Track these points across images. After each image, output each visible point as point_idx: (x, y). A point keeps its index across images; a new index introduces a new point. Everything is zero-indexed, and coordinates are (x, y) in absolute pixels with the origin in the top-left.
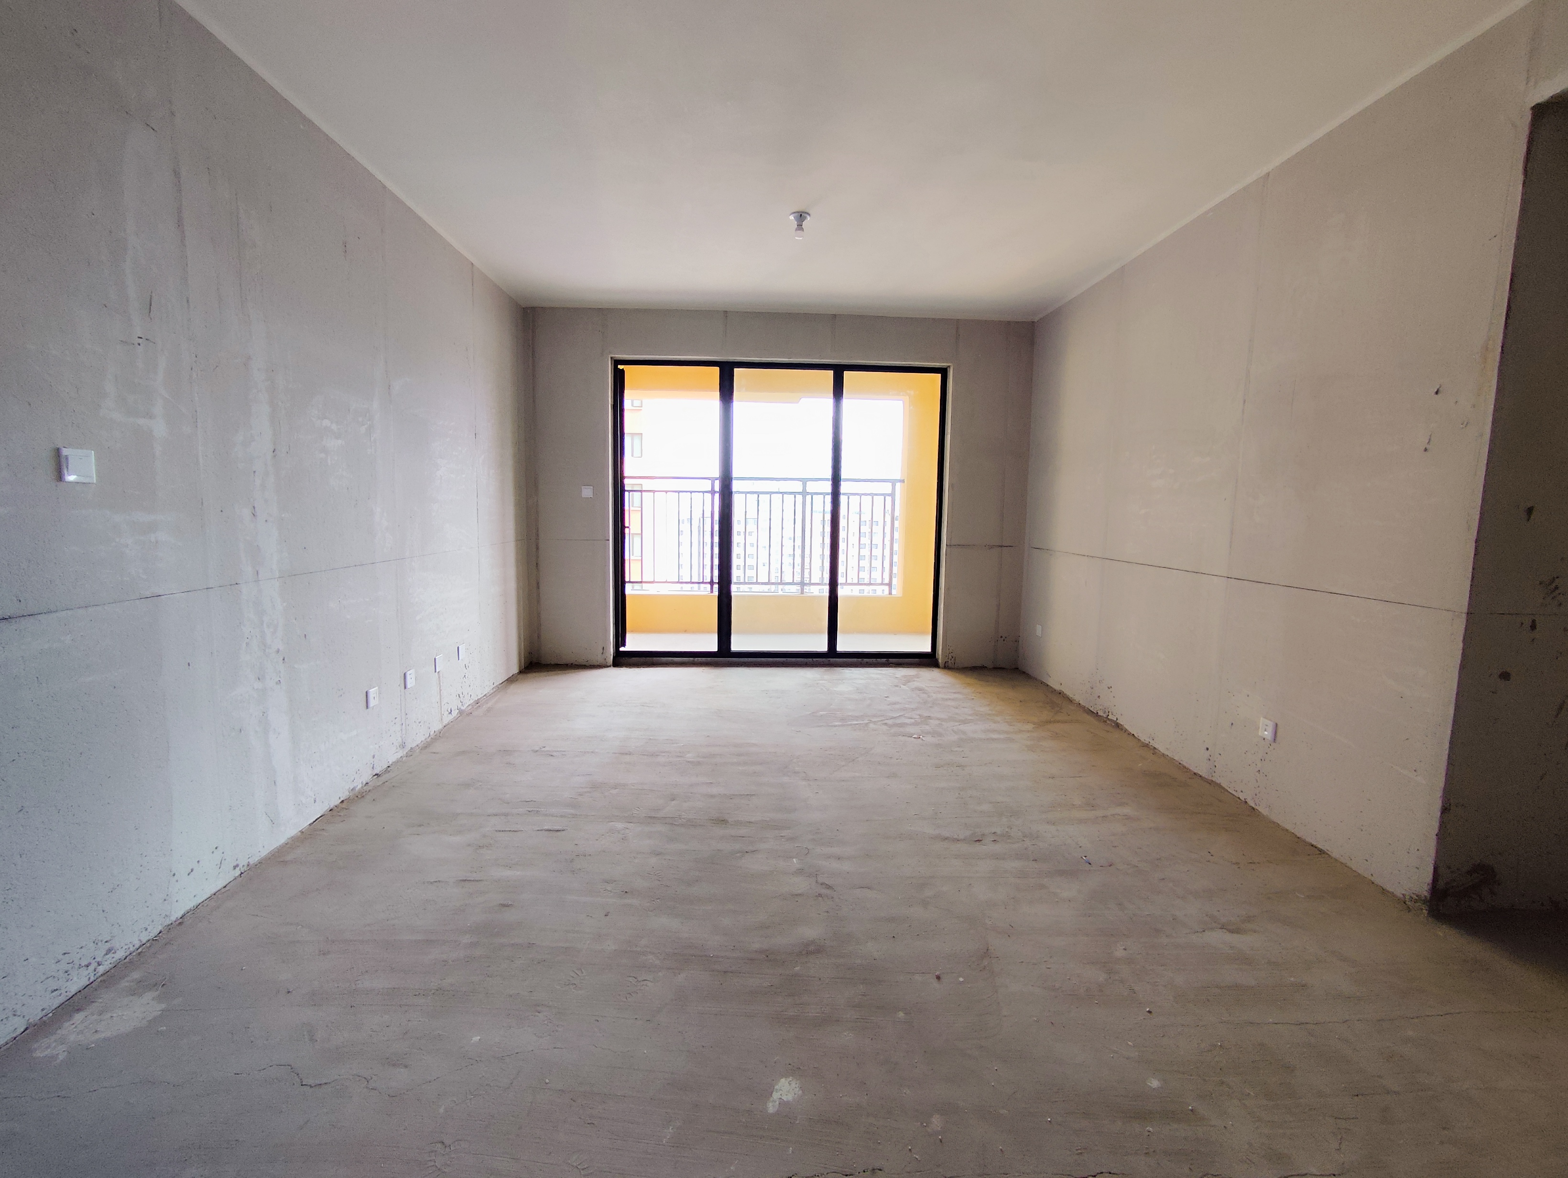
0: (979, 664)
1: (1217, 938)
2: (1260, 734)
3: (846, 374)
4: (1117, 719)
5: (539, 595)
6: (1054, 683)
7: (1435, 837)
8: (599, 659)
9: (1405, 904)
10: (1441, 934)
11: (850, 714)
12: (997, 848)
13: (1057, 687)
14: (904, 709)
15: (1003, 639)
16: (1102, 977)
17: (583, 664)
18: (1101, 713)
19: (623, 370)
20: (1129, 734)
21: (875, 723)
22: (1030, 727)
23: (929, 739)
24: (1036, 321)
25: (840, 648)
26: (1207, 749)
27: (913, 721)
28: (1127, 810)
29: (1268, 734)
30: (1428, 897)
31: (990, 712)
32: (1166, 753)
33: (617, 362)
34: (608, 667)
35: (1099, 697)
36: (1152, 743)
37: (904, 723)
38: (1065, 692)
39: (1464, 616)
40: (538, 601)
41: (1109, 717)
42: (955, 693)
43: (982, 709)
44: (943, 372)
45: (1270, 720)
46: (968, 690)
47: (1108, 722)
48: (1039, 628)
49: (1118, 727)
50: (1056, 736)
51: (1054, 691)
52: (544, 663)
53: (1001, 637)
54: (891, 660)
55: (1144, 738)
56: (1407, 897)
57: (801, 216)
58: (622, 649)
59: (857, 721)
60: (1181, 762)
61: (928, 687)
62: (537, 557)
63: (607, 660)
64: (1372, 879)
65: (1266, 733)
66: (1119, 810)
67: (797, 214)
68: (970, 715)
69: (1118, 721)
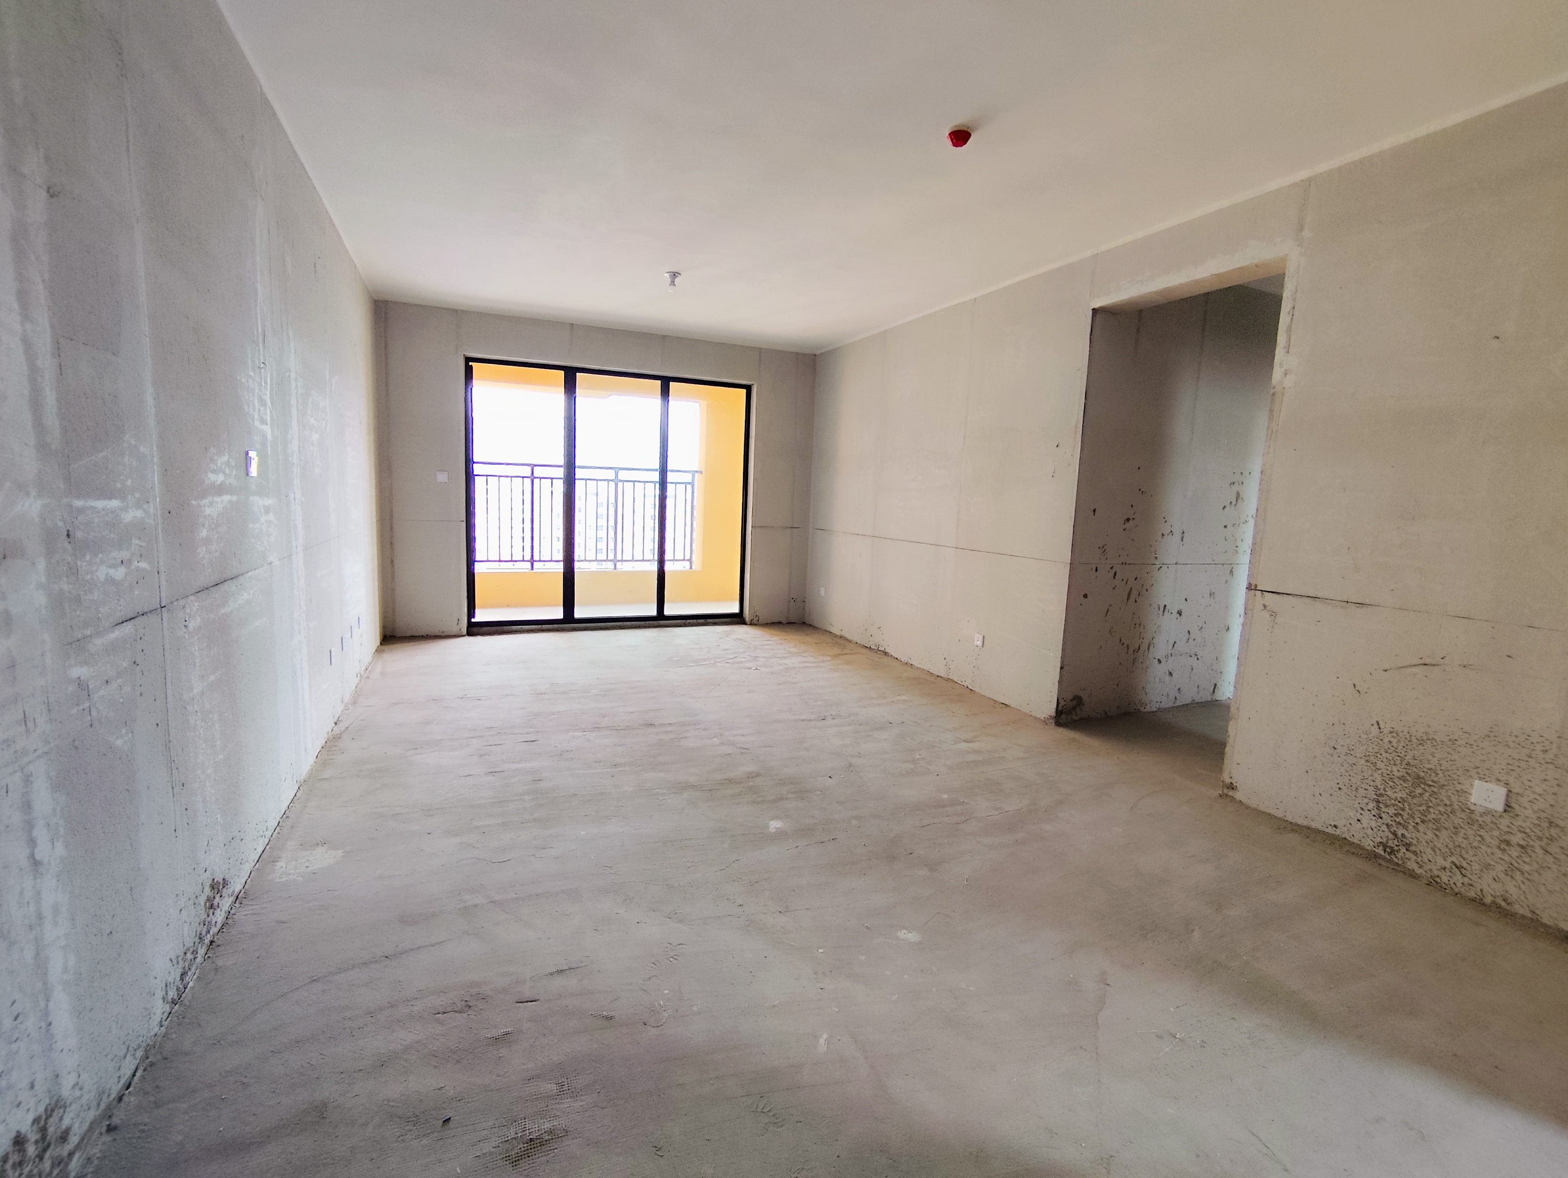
0: (776, 620)
1: (964, 746)
2: (975, 643)
3: (672, 385)
4: (885, 649)
5: (393, 572)
6: (836, 630)
7: (1057, 683)
8: (454, 630)
9: (1045, 722)
10: (1060, 732)
11: (698, 658)
12: (835, 722)
13: (838, 633)
14: (736, 653)
15: (794, 600)
16: (912, 766)
17: (438, 635)
18: (873, 647)
19: (471, 366)
20: (894, 658)
21: (719, 662)
22: (829, 658)
23: (763, 669)
24: (817, 354)
25: (667, 612)
26: (945, 659)
27: (746, 659)
28: (903, 698)
29: (979, 643)
30: (1055, 715)
31: (797, 651)
32: (919, 666)
33: (468, 360)
34: (463, 636)
35: (871, 636)
36: (910, 662)
37: (742, 661)
38: (845, 636)
39: (1069, 565)
40: (393, 578)
41: (879, 649)
42: (767, 640)
43: (792, 649)
44: (748, 388)
45: (980, 634)
46: (775, 638)
47: (879, 652)
48: (822, 591)
49: (886, 655)
50: (848, 663)
51: (836, 636)
52: (398, 635)
53: (793, 599)
54: (709, 620)
55: (904, 659)
56: (1046, 718)
57: (674, 275)
58: (473, 620)
59: (705, 661)
60: (929, 671)
61: (746, 638)
62: (392, 537)
63: (462, 630)
64: (1031, 714)
65: (978, 642)
66: (899, 698)
67: (672, 273)
68: (785, 654)
69: (886, 651)
